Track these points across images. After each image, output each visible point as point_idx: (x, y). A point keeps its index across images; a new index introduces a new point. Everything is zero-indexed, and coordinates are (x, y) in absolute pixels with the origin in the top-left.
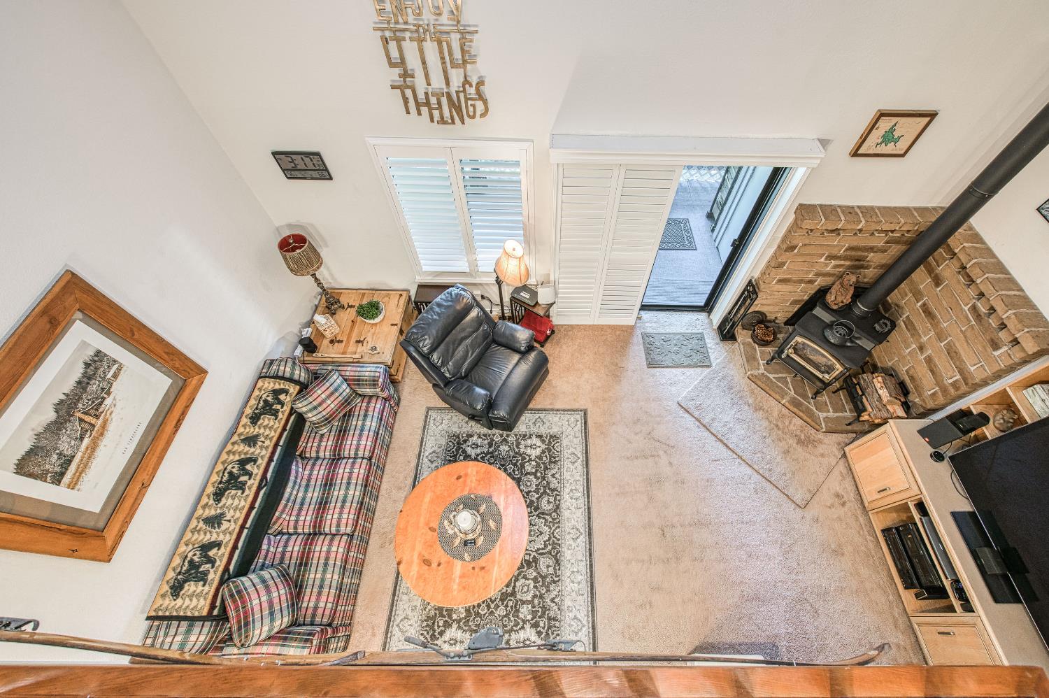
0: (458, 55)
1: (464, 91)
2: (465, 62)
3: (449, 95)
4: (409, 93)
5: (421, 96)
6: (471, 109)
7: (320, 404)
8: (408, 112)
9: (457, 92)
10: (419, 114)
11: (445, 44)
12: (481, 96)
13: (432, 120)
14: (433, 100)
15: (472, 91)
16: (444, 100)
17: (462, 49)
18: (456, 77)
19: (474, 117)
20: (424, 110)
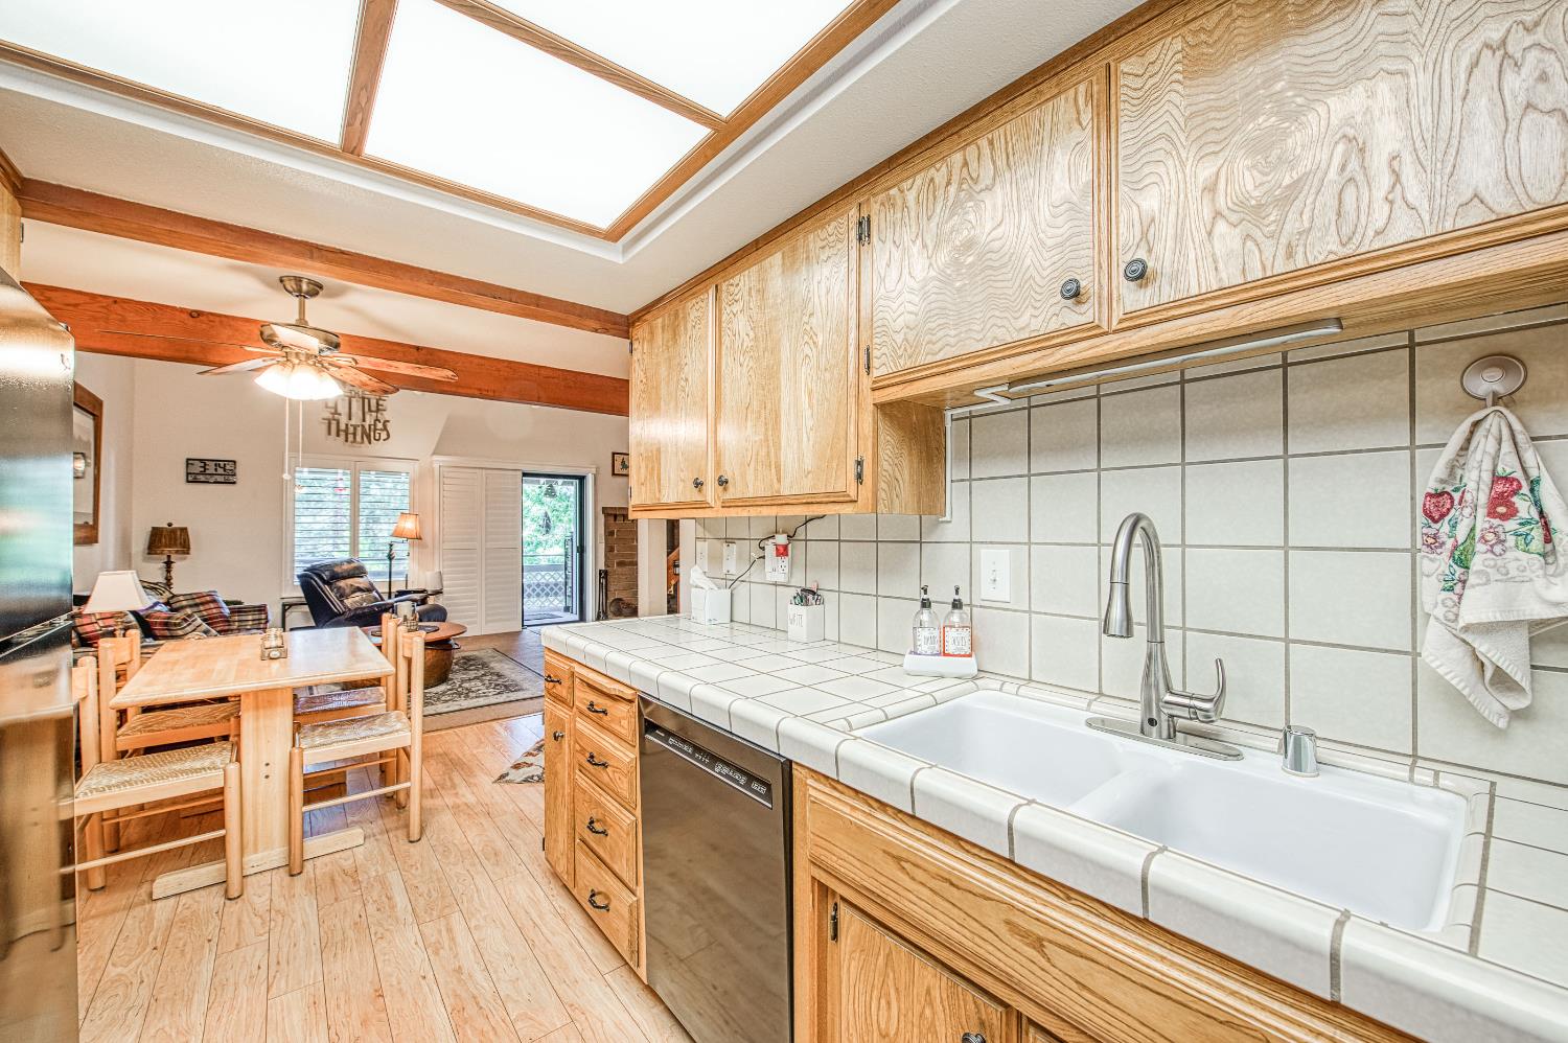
0: (373, 408)
1: (375, 425)
2: (378, 410)
3: (363, 426)
4: (334, 422)
5: (343, 427)
6: (377, 435)
7: (202, 604)
8: (329, 433)
9: (370, 426)
10: (338, 435)
11: (366, 401)
12: (385, 428)
13: (347, 441)
14: (351, 430)
15: (380, 426)
16: (359, 430)
17: (378, 404)
18: (369, 420)
19: (378, 440)
20: (342, 434)
